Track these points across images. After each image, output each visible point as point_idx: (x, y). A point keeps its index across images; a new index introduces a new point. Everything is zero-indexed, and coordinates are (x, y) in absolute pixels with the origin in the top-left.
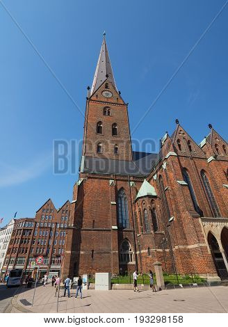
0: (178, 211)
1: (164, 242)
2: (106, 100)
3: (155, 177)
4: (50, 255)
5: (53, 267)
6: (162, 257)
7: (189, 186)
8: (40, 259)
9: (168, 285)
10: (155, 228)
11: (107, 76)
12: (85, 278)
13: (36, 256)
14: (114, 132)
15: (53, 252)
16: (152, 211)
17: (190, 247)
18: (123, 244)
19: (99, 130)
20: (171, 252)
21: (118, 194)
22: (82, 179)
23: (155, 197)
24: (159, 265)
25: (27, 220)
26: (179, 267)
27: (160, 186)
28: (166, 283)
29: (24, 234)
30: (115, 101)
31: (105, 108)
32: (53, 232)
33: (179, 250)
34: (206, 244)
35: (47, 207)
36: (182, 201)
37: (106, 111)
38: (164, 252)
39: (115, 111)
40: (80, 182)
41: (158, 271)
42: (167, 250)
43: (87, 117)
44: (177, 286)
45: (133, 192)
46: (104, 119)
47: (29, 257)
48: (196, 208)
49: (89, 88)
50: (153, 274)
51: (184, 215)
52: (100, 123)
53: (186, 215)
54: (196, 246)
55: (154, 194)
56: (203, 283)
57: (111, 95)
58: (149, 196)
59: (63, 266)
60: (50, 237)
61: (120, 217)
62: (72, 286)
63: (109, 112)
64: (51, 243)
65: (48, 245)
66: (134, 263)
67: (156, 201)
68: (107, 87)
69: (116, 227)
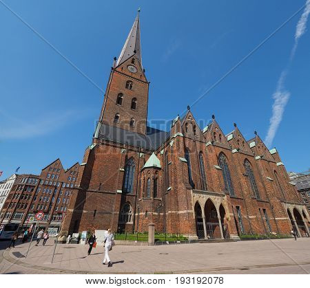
0: (176, 182)
1: (160, 207)
2: (130, 74)
3: (162, 152)
4: (52, 212)
5: (53, 223)
6: (156, 220)
7: (188, 163)
8: (40, 215)
9: (157, 242)
10: (155, 195)
11: (135, 52)
12: (84, 234)
13: (36, 212)
14: (133, 106)
15: (55, 209)
16: (155, 180)
17: (180, 212)
18: (124, 206)
19: (119, 101)
20: (165, 216)
21: (128, 162)
22: (95, 144)
23: (160, 169)
24: (153, 226)
25: (31, 176)
26: (169, 228)
27: (165, 160)
28: (156, 240)
29: (25, 190)
30: (139, 78)
31: (128, 82)
32: (57, 191)
33: (171, 214)
34: (193, 211)
35: (55, 166)
36: (181, 175)
37: (128, 85)
38: (159, 215)
39: (137, 86)
40: (92, 147)
41: (151, 231)
42: (162, 214)
43: (109, 86)
44: (165, 243)
45: (142, 162)
46: (125, 91)
47: (28, 213)
48: (191, 182)
49: (115, 59)
50: (146, 233)
51: (179, 186)
52: (121, 94)
53: (182, 187)
54: (185, 211)
55: (159, 166)
56: (185, 241)
57: (135, 71)
58: (154, 167)
59: (64, 223)
60: (53, 195)
61: (126, 183)
62: (70, 241)
63: (131, 86)
64: (54, 201)
65: (51, 203)
66: (132, 223)
67: (160, 172)
68: (133, 62)
69: (121, 191)
